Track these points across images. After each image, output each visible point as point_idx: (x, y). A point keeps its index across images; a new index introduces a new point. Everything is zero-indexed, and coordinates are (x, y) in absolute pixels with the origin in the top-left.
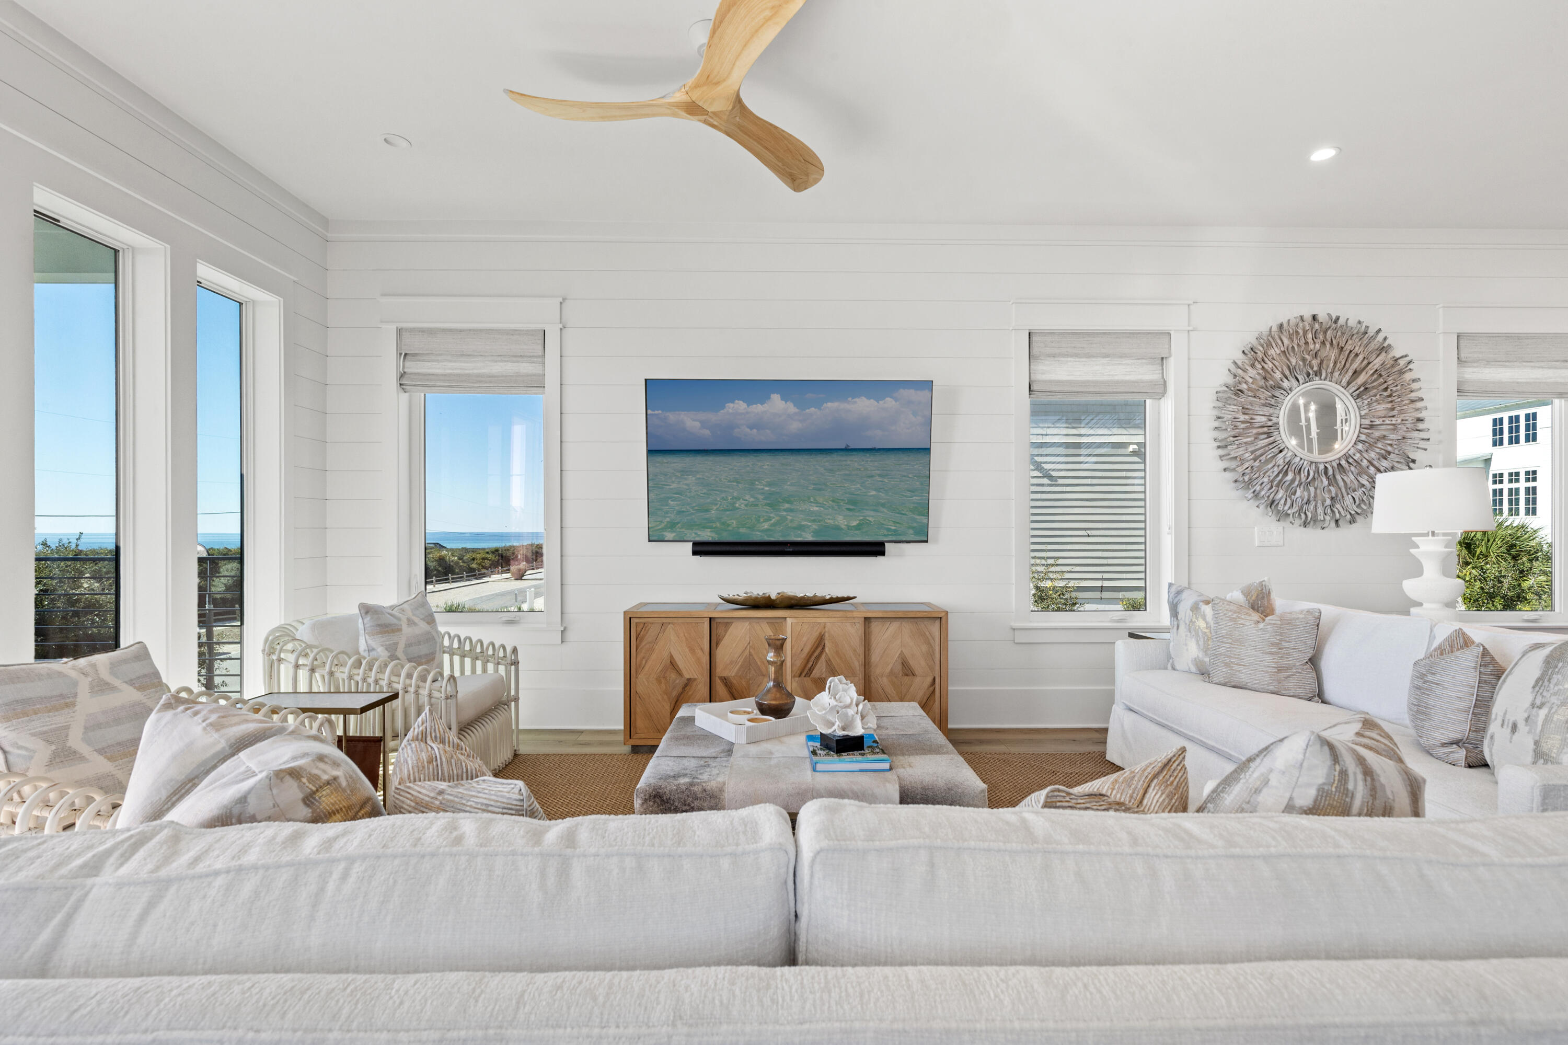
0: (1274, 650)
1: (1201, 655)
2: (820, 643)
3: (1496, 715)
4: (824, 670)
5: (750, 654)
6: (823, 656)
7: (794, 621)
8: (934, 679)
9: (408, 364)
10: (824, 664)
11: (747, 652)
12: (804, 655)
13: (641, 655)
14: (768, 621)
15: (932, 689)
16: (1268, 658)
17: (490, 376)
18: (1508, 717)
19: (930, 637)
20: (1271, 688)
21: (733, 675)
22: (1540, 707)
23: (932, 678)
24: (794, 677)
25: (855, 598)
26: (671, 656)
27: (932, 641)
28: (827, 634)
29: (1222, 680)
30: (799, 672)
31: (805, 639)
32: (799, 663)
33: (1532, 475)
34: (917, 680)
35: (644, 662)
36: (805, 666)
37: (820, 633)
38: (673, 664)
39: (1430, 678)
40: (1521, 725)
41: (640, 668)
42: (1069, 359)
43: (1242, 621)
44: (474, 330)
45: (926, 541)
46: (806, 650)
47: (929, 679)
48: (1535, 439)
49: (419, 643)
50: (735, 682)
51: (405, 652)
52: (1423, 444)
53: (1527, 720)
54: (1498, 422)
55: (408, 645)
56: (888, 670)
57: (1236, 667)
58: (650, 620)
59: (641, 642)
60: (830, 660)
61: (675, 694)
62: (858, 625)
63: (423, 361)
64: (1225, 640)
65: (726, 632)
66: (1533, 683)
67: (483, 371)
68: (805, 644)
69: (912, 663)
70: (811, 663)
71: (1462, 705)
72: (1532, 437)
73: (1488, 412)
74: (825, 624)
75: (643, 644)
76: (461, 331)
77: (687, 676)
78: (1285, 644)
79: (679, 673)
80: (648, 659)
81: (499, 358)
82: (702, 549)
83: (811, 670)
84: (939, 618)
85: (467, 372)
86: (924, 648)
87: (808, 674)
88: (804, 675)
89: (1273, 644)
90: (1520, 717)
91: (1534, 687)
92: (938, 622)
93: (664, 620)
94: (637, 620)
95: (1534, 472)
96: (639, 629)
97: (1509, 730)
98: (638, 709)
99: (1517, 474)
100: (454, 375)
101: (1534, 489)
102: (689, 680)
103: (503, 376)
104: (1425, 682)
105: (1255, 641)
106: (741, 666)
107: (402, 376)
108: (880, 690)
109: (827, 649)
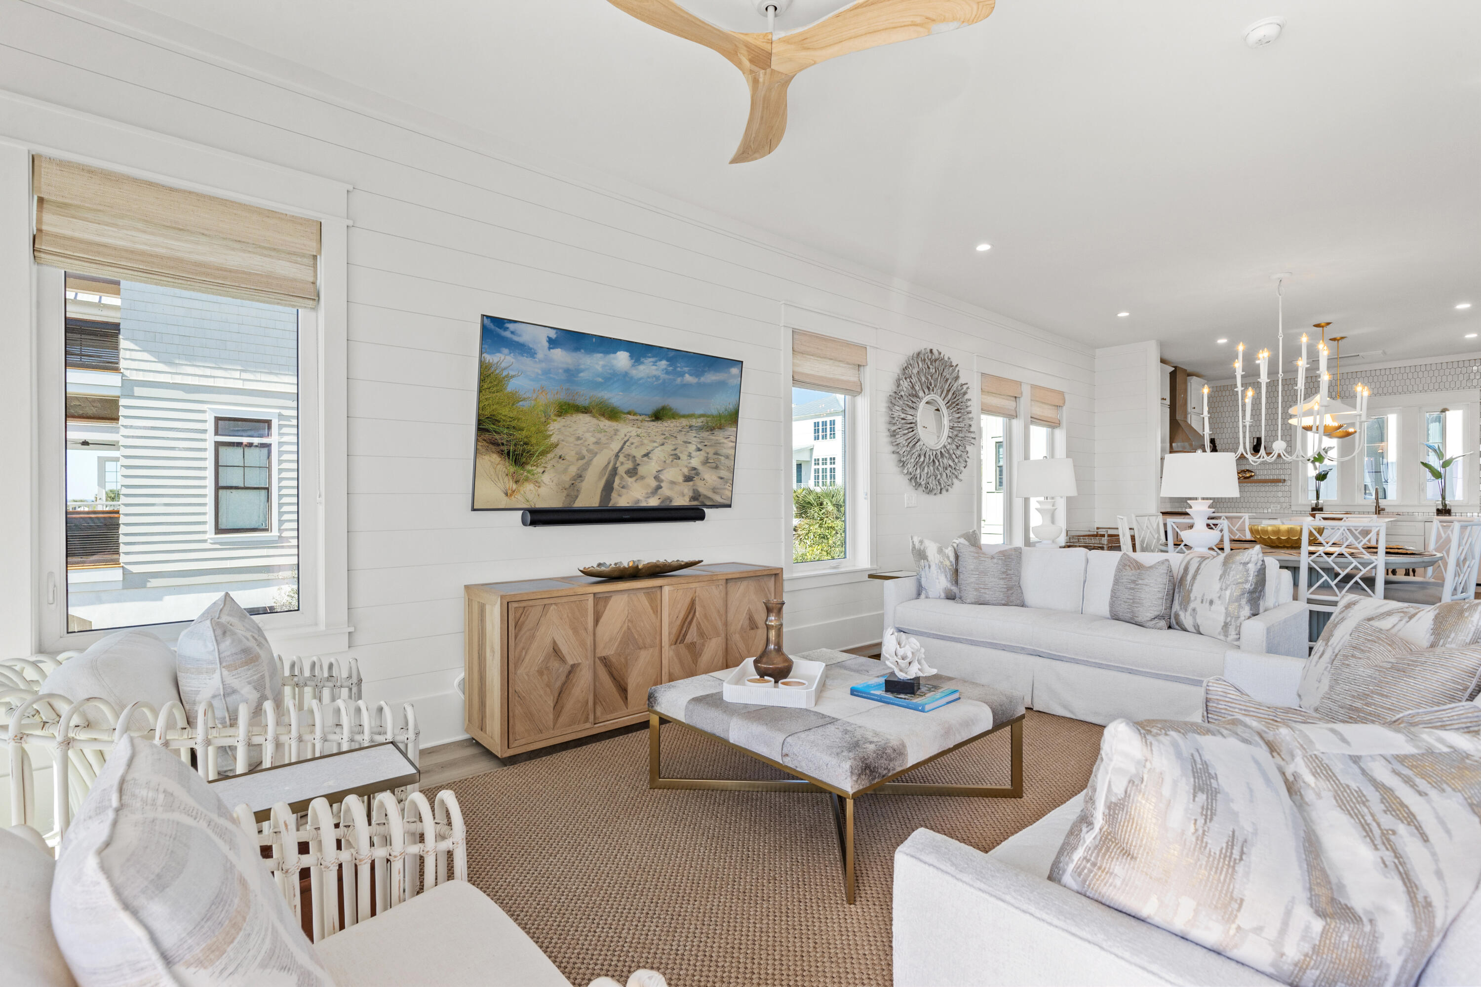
1: (949, 585)
3: (1196, 597)
4: (695, 634)
5: (629, 628)
6: (695, 619)
11: (625, 627)
12: (679, 622)
14: (644, 591)
16: (1002, 582)
17: (221, 269)
18: (1205, 597)
20: (1003, 602)
21: (612, 653)
22: (1226, 589)
25: (702, 561)
26: (555, 643)
28: (697, 599)
29: (973, 600)
30: (675, 640)
32: (675, 630)
33: (833, 460)
35: (524, 653)
36: (680, 632)
38: (556, 651)
39: (1140, 582)
40: (1216, 601)
41: (519, 660)
43: (983, 559)
44: (197, 194)
45: (729, 506)
46: (681, 616)
48: (834, 438)
50: (614, 660)
52: (973, 441)
53: (1219, 597)
54: (816, 425)
56: (739, 626)
57: (983, 591)
58: (531, 603)
59: (520, 630)
61: (559, 684)
62: (721, 587)
64: (974, 573)
65: (605, 607)
66: (1218, 578)
68: (680, 612)
71: (1160, 595)
72: (833, 435)
73: (812, 418)
74: (696, 588)
75: (522, 632)
78: (1009, 572)
80: (528, 649)
81: (238, 246)
84: (776, 575)
85: (179, 254)
87: (682, 641)
88: (679, 641)
89: (1004, 573)
90: (1214, 596)
91: (1220, 579)
92: (773, 579)
93: (547, 602)
94: (515, 605)
95: (834, 459)
96: (518, 615)
97: (1208, 604)
98: (518, 710)
99: (826, 459)
100: (151, 255)
101: (834, 469)
103: (244, 272)
104: (1137, 585)
106: (621, 641)
108: (734, 647)
109: (697, 614)
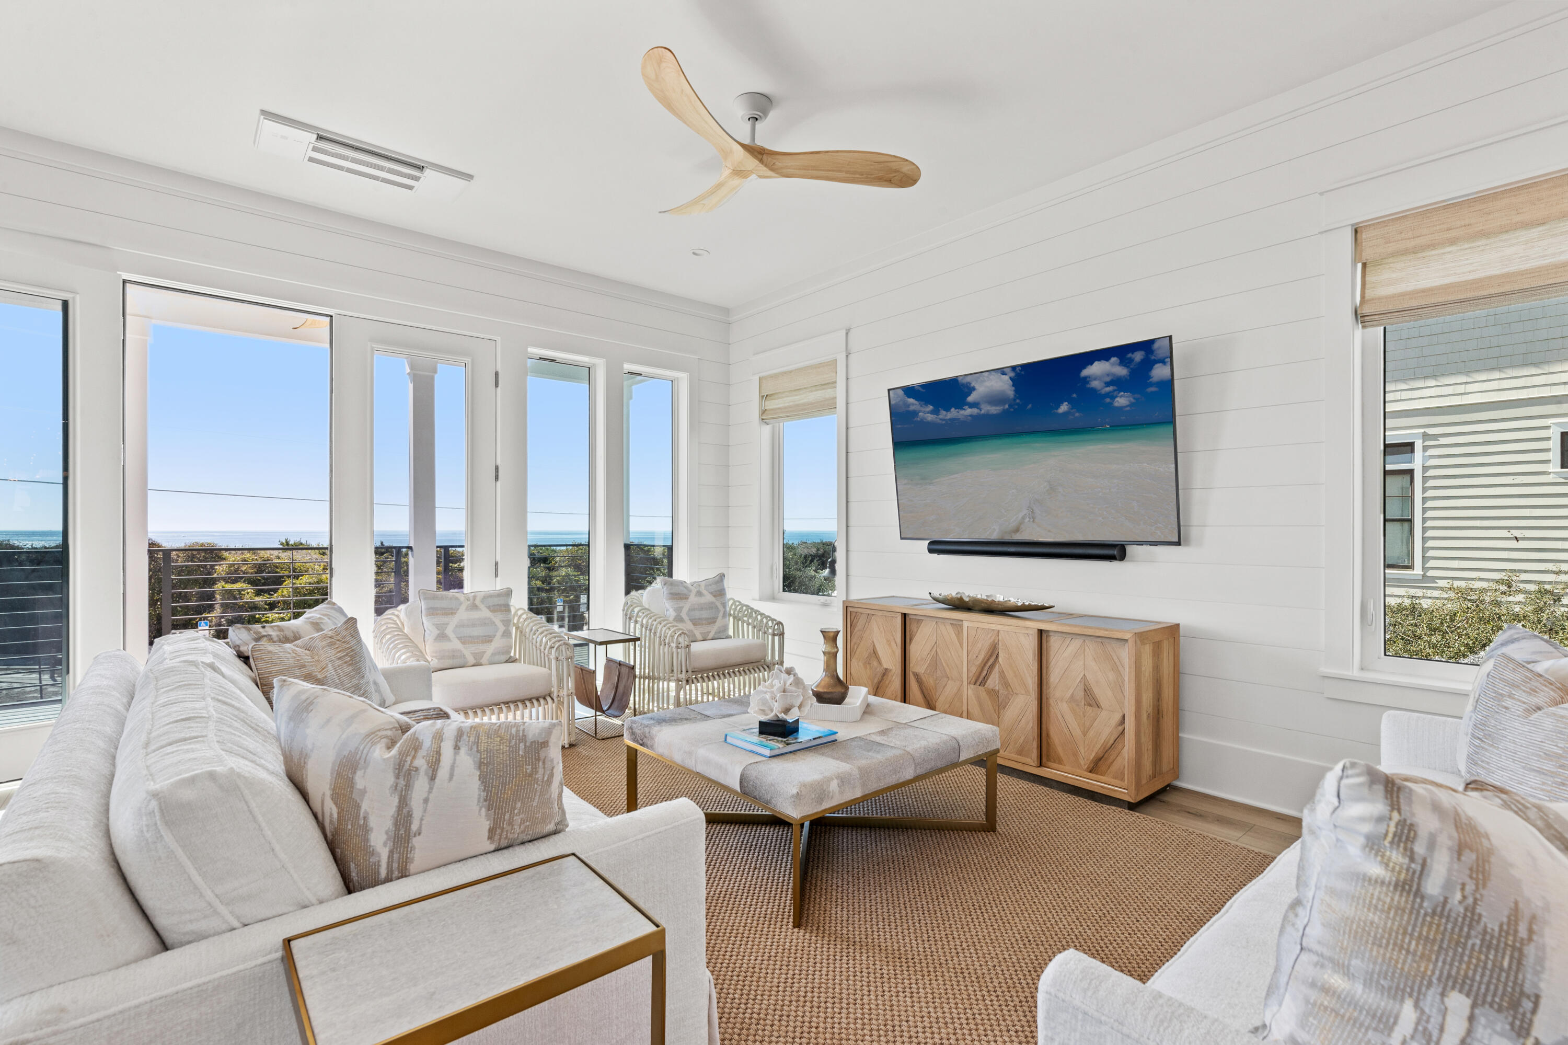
0: (1548, 766)
2: (993, 652)
7: (970, 624)
8: (1124, 717)
9: (767, 403)
10: (998, 675)
13: (854, 640)
15: (1121, 728)
19: (1118, 663)
23: (1121, 715)
24: (969, 683)
27: (1120, 668)
31: (979, 645)
34: (1104, 714)
37: (994, 641)
42: (1448, 249)
47: (1117, 717)
49: (702, 609)
51: (688, 614)
55: (691, 610)
60: (1003, 671)
63: (775, 399)
67: (805, 400)
69: (1097, 691)
70: (985, 673)
76: (791, 371)
77: (885, 666)
79: (880, 663)
82: (937, 547)
83: (985, 679)
86: (1111, 676)
102: (886, 669)
105: (1514, 743)
107: (764, 412)
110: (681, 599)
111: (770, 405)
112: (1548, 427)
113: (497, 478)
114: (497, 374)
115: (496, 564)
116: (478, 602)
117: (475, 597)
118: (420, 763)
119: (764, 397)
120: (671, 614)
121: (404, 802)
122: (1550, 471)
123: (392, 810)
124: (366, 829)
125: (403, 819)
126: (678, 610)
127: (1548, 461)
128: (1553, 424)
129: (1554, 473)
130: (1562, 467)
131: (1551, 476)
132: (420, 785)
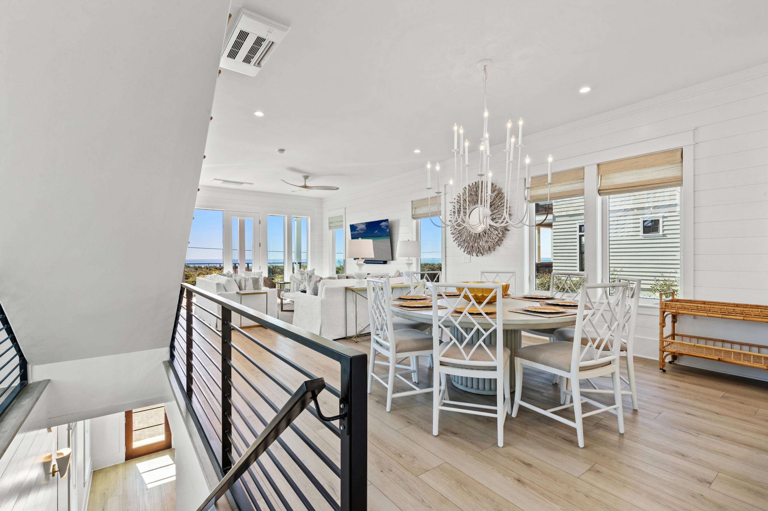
107: (330, 227)
110: (302, 275)
111: (331, 225)
112: (639, 219)
113: (260, 246)
114: (260, 221)
115: (260, 267)
116: (255, 274)
117: (254, 273)
118: (247, 280)
119: (330, 223)
120: (300, 278)
121: (245, 283)
122: (640, 235)
123: (244, 284)
124: (242, 286)
125: (245, 285)
126: (302, 277)
127: (639, 231)
128: (641, 217)
129: (641, 235)
130: (644, 233)
131: (641, 236)
132: (247, 282)
